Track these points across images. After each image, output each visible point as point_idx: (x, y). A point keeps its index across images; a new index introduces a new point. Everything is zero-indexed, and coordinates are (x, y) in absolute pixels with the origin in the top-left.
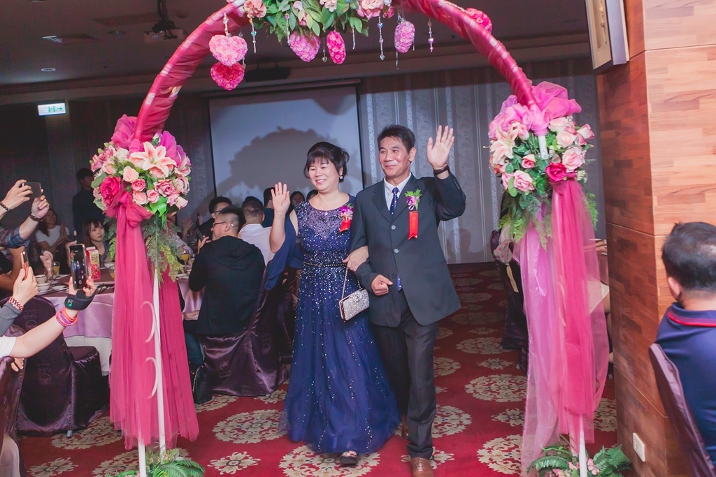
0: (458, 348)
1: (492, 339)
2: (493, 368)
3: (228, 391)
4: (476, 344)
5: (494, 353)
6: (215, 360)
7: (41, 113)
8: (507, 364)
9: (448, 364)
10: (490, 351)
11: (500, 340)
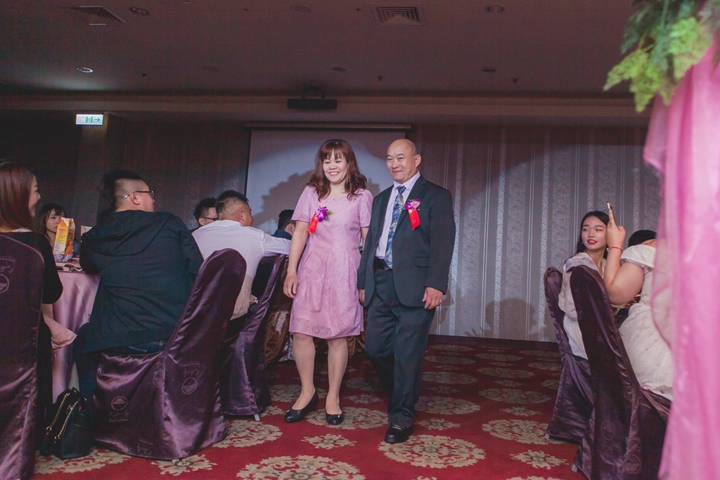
0: (484, 429)
1: (534, 423)
2: (535, 464)
3: (119, 445)
4: (511, 427)
5: (536, 443)
6: (109, 391)
7: (78, 123)
8: (557, 462)
9: (467, 450)
10: (530, 438)
11: (546, 426)
